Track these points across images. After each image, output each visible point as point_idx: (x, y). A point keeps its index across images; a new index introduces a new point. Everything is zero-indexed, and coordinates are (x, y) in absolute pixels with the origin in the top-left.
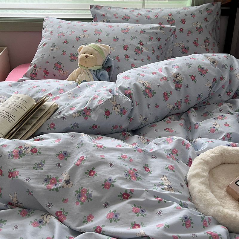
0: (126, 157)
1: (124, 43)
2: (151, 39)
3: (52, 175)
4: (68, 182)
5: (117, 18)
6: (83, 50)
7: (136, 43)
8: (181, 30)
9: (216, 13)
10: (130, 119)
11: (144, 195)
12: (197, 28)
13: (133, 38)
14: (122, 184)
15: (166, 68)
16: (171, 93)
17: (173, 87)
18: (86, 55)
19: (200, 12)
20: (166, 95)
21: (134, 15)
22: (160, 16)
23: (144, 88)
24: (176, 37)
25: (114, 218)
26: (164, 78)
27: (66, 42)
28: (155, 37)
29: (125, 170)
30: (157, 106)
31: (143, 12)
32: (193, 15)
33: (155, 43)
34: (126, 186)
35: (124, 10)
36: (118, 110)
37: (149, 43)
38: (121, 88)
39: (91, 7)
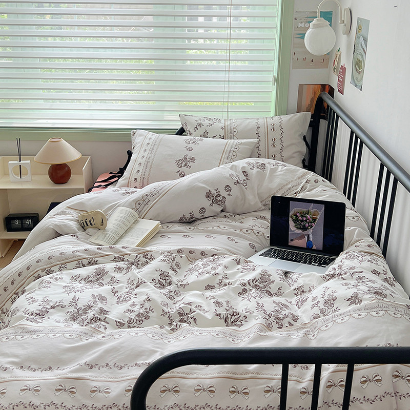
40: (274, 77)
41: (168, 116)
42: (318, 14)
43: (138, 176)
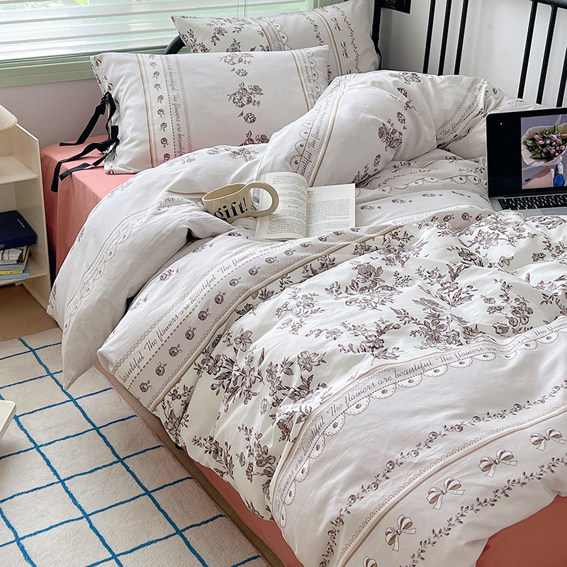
41: (136, 24)
43: (168, 133)
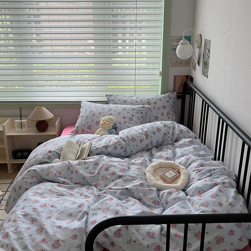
0: (121, 164)
1: (123, 115)
2: (138, 113)
3: (92, 171)
4: (98, 173)
5: (120, 101)
6: (102, 119)
7: (129, 115)
8: (154, 107)
9: (174, 98)
10: (125, 151)
11: (127, 176)
12: (163, 106)
13: (128, 113)
14: (119, 173)
15: (142, 129)
16: (143, 140)
17: (145, 137)
18: (104, 122)
19: (165, 97)
20: (141, 141)
21: (130, 100)
22: (143, 100)
23: (131, 138)
24: (151, 111)
25: (116, 185)
26: (141, 133)
27: (93, 115)
28: (139, 112)
29: (120, 168)
30: (137, 146)
31: (134, 98)
32: (160, 100)
33: (140, 115)
34: (120, 174)
35: (124, 97)
36: (120, 147)
37: (136, 115)
38: (121, 138)
39: (107, 95)
40: (160, 72)
42: (183, 38)
